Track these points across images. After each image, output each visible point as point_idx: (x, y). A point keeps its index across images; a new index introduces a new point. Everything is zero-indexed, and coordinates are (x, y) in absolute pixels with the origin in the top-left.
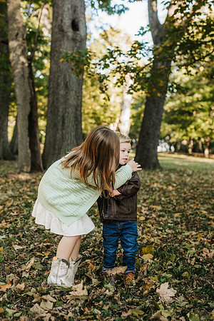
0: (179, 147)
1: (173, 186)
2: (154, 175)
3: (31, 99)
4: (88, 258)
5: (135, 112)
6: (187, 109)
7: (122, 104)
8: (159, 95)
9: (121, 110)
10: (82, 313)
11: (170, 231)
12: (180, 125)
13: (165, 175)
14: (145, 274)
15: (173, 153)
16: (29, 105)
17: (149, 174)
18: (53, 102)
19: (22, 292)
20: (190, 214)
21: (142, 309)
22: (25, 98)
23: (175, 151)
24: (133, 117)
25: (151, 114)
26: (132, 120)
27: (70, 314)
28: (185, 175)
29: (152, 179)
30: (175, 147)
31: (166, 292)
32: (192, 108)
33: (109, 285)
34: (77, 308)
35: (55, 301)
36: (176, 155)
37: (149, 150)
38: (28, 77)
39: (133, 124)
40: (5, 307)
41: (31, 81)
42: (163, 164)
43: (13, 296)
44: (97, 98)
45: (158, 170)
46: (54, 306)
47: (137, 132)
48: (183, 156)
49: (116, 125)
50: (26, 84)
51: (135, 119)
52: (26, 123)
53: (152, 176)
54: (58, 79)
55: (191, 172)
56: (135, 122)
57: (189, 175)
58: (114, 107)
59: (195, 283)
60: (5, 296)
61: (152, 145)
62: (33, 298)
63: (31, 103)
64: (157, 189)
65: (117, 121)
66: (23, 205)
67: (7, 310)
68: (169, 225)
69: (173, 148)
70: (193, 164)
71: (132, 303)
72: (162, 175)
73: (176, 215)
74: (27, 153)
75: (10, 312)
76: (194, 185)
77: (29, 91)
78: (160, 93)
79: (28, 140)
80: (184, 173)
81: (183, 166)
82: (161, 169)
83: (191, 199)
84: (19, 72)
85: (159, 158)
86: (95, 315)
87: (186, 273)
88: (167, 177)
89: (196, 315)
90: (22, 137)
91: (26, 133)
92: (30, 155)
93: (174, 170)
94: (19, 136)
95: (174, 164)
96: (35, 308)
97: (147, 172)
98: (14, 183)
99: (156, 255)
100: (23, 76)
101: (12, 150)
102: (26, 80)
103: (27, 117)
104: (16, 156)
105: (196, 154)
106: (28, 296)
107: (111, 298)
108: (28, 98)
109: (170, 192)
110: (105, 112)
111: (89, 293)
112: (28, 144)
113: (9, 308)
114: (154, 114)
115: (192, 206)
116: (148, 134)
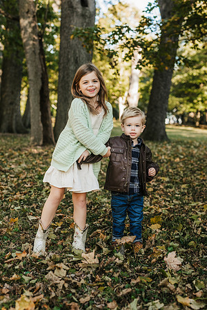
0: (186, 119)
1: (180, 158)
2: (162, 147)
3: (42, 74)
4: (99, 228)
5: (143, 86)
6: (194, 82)
7: (131, 78)
8: (167, 68)
9: (130, 84)
10: (93, 280)
11: (177, 202)
12: (188, 98)
13: (173, 147)
14: (153, 243)
15: (181, 125)
16: (40, 80)
17: (157, 146)
18: (64, 77)
19: (37, 260)
20: (197, 185)
21: (150, 277)
22: (36, 73)
23: (183, 123)
24: (141, 90)
25: (159, 88)
26: (140, 93)
27: (83, 281)
28: (192, 147)
29: (160, 151)
30: (183, 119)
31: (173, 260)
32: (199, 81)
33: (119, 254)
34: (89, 275)
35: (68, 268)
36: (183, 128)
37: (157, 123)
38: (39, 53)
39: (141, 97)
40: (21, 274)
41: (42, 57)
42: (170, 136)
43: (28, 264)
44: (106, 72)
45: (166, 142)
46: (67, 274)
47: (145, 105)
48: (190, 128)
49: (125, 99)
50: (37, 61)
51: (143, 93)
52: (38, 98)
53: (160, 148)
54: (68, 55)
55: (198, 144)
56: (144, 95)
57: (196, 147)
58: (123, 81)
59: (201, 251)
60: (21, 264)
61: (159, 118)
62: (47, 266)
63: (42, 79)
64: (165, 161)
65: (126, 94)
66: (36, 177)
67: (24, 277)
68: (177, 195)
69: (180, 120)
70: (200, 136)
71: (140, 271)
72: (169, 147)
73: (183, 186)
74: (39, 127)
75: (26, 279)
76: (201, 157)
77: (40, 67)
78: (168, 66)
79: (40, 114)
80: (191, 145)
81: (190, 138)
82: (169, 142)
83: (198, 170)
84: (30, 48)
85: (167, 130)
86: (105, 282)
87: (192, 242)
88: (174, 149)
89: (202, 282)
90: (34, 111)
91: (38, 108)
92: (42, 129)
93: (181, 142)
94: (31, 111)
95: (181, 136)
96: (50, 275)
97: (155, 144)
98: (27, 156)
99: (163, 225)
100: (34, 52)
101: (25, 124)
102: (37, 56)
103: (38, 92)
104: (28, 130)
105: (203, 126)
106: (43, 264)
107: (121, 266)
108: (39, 73)
109: (178, 163)
110: (114, 86)
111: (100, 262)
112: (40, 118)
113: (25, 275)
114: (162, 88)
115: (199, 177)
116: (156, 107)
